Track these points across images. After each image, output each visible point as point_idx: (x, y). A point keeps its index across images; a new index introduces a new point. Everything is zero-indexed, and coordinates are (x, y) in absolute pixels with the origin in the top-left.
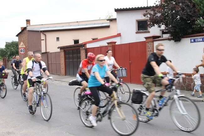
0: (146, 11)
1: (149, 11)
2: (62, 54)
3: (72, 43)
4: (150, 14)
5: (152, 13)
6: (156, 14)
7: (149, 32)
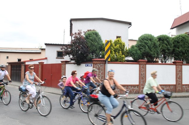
0: (63, 47)
1: (64, 47)
2: (10, 67)
3: (17, 61)
4: (64, 49)
5: (66, 48)
6: (68, 49)
7: (64, 58)
